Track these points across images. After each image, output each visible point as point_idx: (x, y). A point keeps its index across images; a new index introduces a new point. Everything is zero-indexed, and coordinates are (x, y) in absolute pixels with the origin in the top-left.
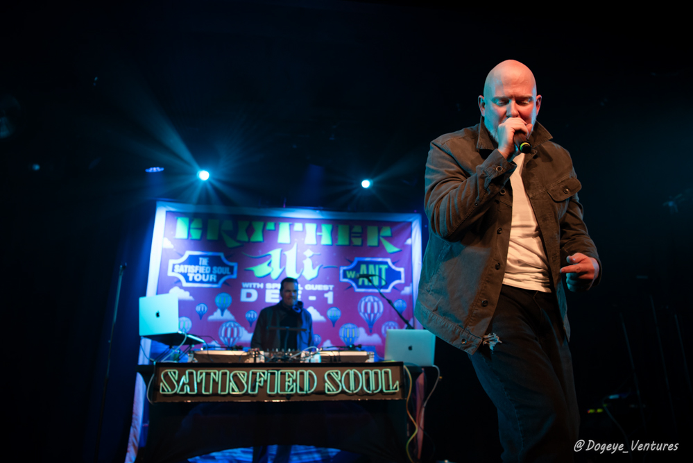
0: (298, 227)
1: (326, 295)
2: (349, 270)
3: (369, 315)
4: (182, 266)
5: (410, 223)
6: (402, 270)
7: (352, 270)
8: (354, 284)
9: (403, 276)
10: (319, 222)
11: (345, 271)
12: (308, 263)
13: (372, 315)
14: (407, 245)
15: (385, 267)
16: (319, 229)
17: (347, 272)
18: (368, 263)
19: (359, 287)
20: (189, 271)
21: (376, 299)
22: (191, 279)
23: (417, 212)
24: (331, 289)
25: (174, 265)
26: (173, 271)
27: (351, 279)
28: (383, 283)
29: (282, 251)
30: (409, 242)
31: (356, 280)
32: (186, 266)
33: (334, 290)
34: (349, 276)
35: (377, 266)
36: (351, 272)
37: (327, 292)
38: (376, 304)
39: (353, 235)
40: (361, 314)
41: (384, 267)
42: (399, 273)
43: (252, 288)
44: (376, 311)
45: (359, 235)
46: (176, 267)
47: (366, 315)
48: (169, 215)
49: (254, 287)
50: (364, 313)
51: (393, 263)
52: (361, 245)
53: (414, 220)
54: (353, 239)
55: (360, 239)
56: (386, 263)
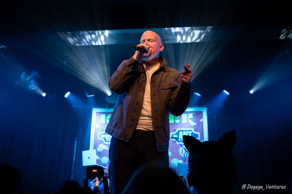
2: (174, 134)
3: (184, 154)
4: (103, 135)
5: (202, 112)
6: (198, 133)
7: (176, 134)
9: (199, 136)
13: (185, 154)
14: (201, 122)
15: (191, 132)
18: (183, 131)
20: (106, 137)
22: (107, 140)
23: (205, 107)
25: (100, 135)
26: (100, 137)
30: (201, 120)
32: (105, 135)
36: (175, 135)
39: (176, 118)
40: (180, 154)
42: (197, 135)
44: (187, 153)
45: (178, 118)
46: (101, 135)
47: (183, 154)
48: (97, 114)
50: (182, 153)
51: (195, 130)
52: (180, 123)
53: (203, 110)
54: (176, 120)
55: (179, 120)
56: (191, 131)
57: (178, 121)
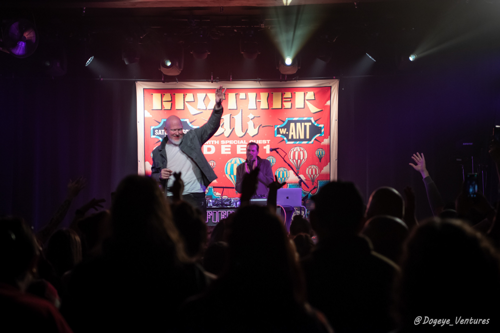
0: (242, 95)
1: (265, 147)
3: (297, 161)
4: (160, 130)
5: (331, 87)
6: (322, 126)
7: (284, 127)
8: (285, 139)
9: (323, 130)
10: (258, 91)
11: (278, 129)
12: (250, 124)
13: (299, 161)
14: (327, 106)
15: (310, 124)
16: (258, 97)
17: (280, 129)
18: (295, 122)
19: (289, 140)
21: (302, 149)
23: (336, 78)
24: (268, 143)
25: (154, 130)
26: (154, 134)
27: (283, 134)
28: (308, 137)
29: (231, 115)
30: (328, 103)
31: (287, 136)
32: (163, 130)
33: (270, 144)
34: (281, 133)
35: (303, 124)
36: (283, 130)
37: (265, 145)
38: (301, 153)
39: (284, 100)
40: (291, 160)
41: (308, 124)
42: (320, 128)
43: (211, 144)
44: (302, 158)
45: (289, 100)
46: (156, 131)
47: (295, 161)
48: (145, 91)
49: (213, 143)
50: (293, 160)
51: (316, 121)
52: (291, 108)
53: (334, 84)
54: (284, 103)
55: (290, 103)
56: (310, 121)
57: (287, 105)
